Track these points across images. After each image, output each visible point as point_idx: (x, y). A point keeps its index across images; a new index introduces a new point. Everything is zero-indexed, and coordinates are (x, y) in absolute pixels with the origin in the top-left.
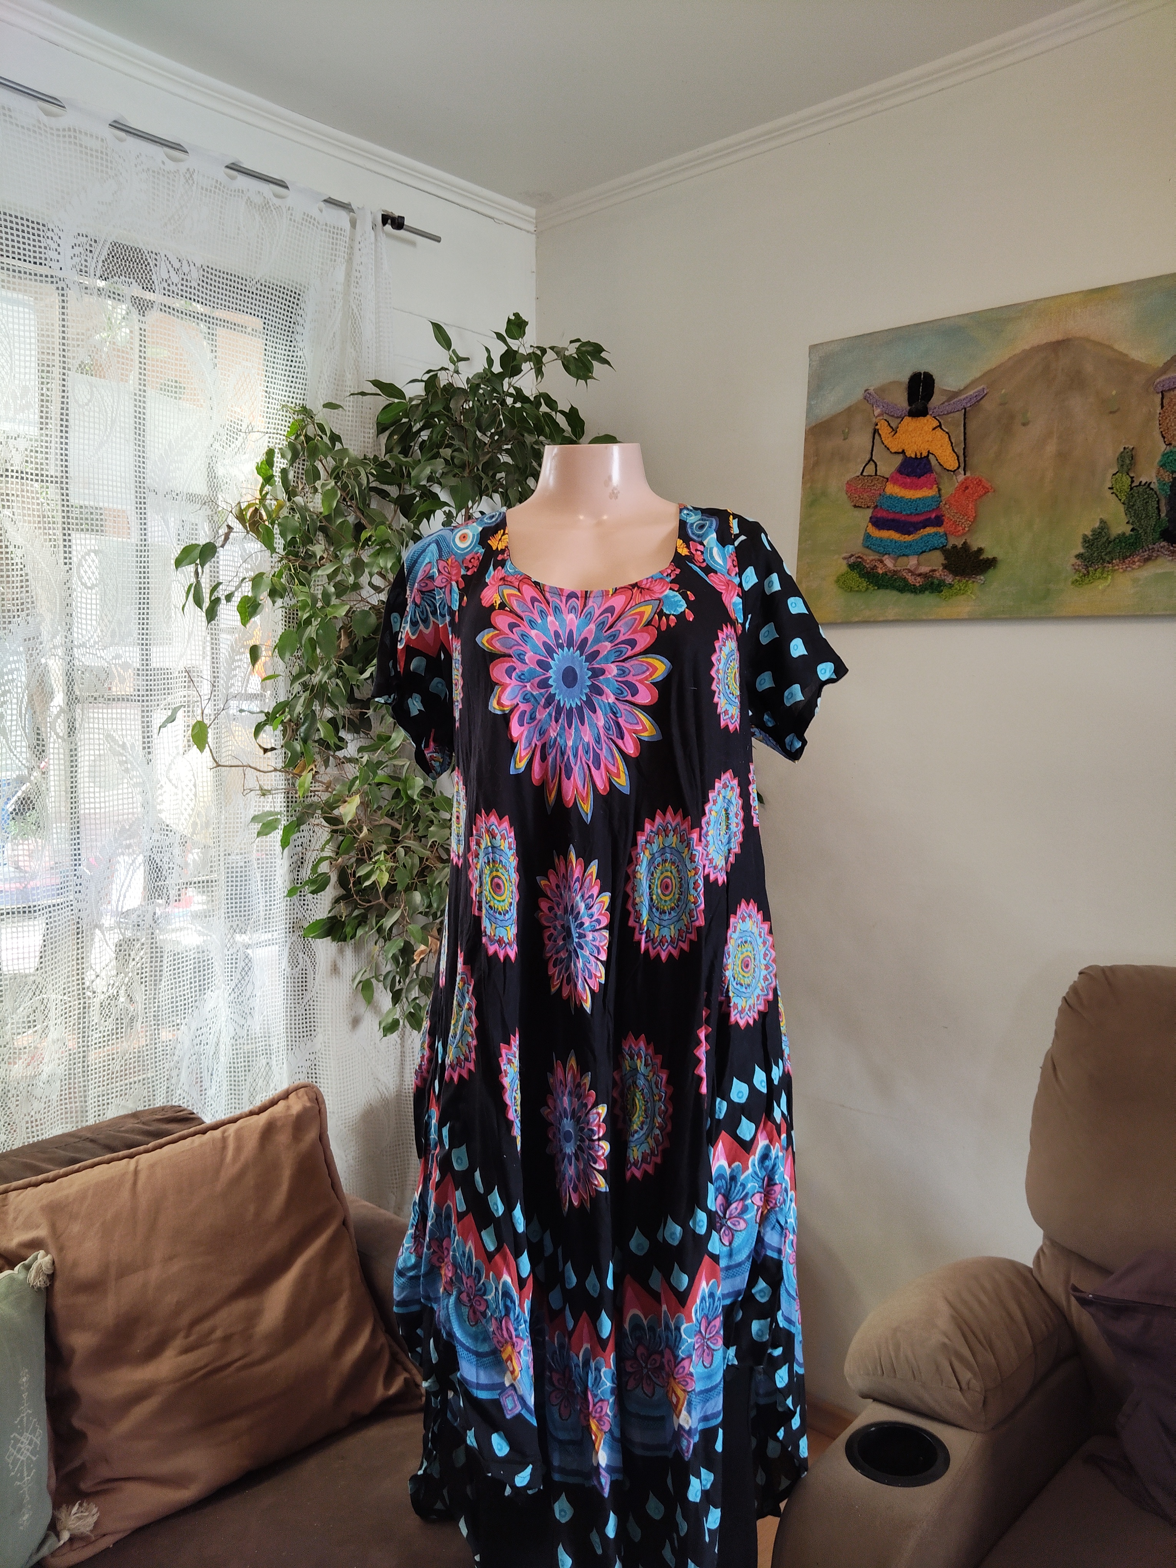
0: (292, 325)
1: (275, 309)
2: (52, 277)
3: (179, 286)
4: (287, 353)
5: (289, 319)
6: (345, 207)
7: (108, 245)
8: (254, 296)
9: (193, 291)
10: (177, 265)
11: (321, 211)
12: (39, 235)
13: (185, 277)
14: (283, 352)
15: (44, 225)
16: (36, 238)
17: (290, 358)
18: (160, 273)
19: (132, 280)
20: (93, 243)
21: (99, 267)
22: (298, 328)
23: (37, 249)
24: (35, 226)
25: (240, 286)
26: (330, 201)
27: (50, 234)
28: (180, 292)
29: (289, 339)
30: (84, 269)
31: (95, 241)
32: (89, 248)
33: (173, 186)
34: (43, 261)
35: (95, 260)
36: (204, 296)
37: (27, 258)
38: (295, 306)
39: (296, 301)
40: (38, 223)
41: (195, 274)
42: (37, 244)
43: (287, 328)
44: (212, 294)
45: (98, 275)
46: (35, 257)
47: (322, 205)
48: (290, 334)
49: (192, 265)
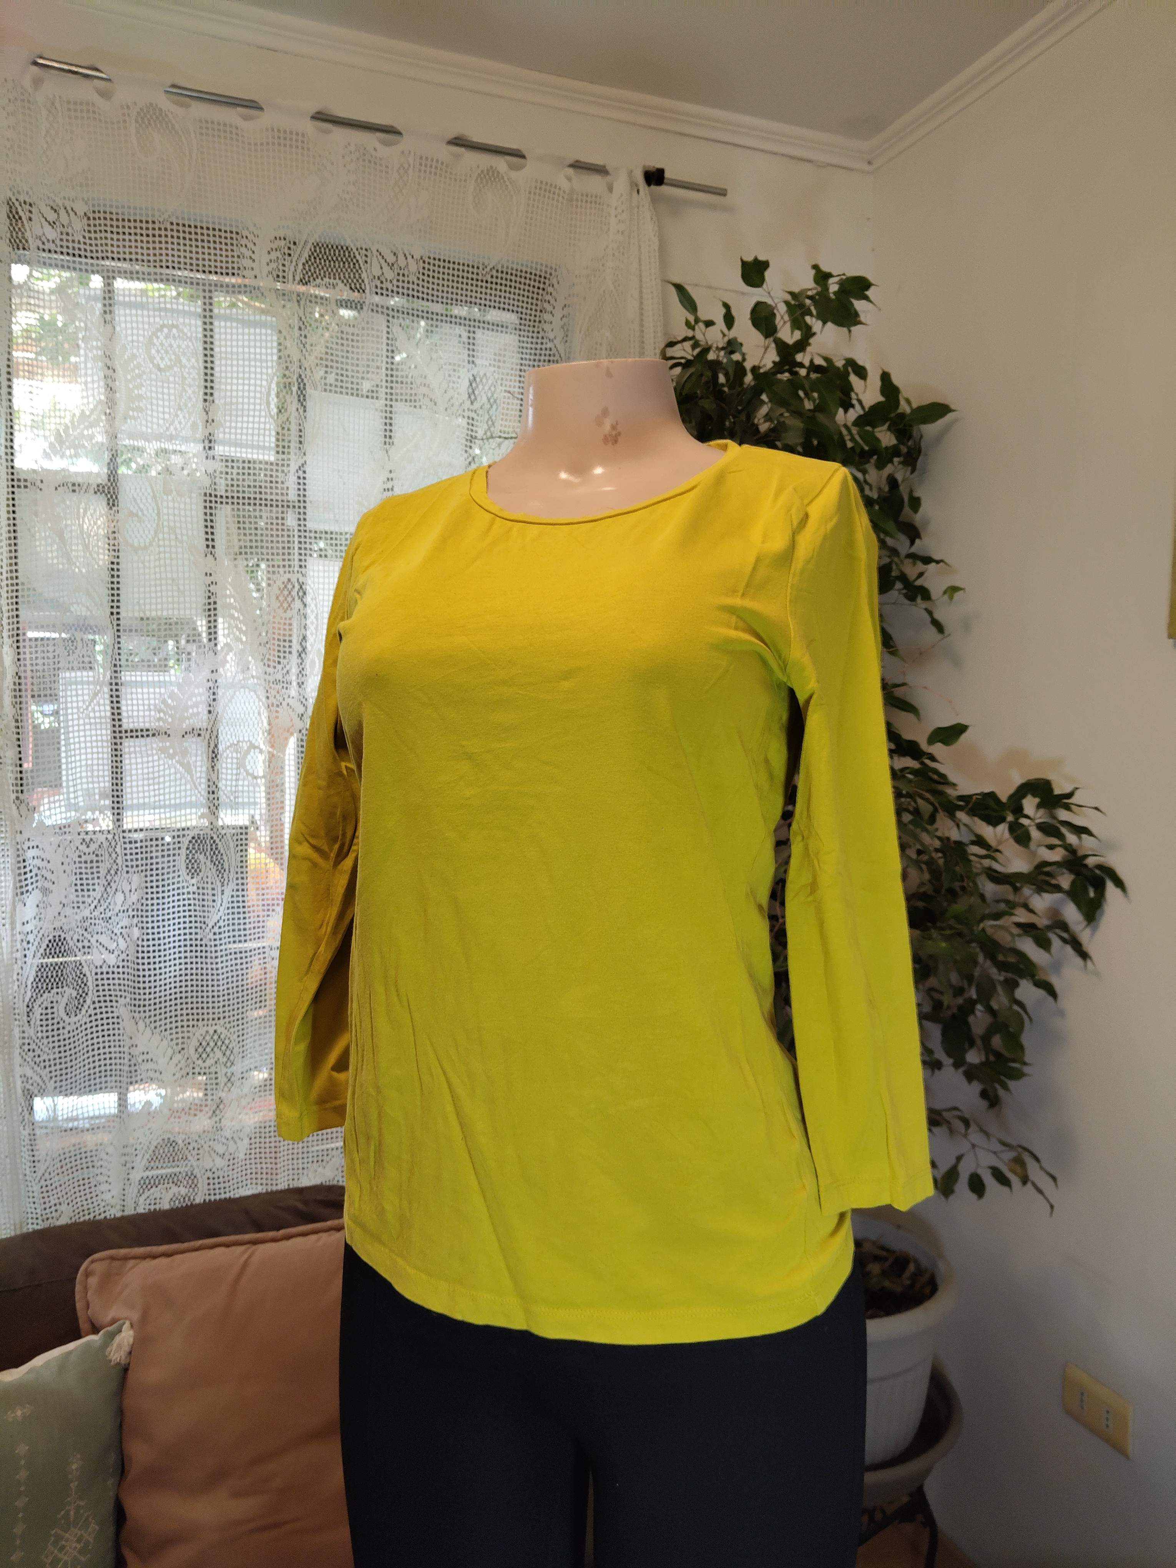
0: (538, 313)
1: (516, 297)
2: (245, 286)
3: (395, 282)
4: (533, 346)
5: (534, 307)
6: (601, 170)
7: (309, 245)
8: (489, 285)
9: (411, 286)
10: (391, 259)
11: (569, 179)
12: (232, 244)
13: (401, 272)
14: (529, 346)
15: (237, 233)
16: (229, 247)
17: (538, 352)
18: (373, 269)
19: (337, 280)
20: (292, 246)
21: (299, 271)
22: (547, 317)
23: (230, 259)
24: (228, 235)
25: (470, 276)
26: (577, 165)
27: (244, 242)
28: (395, 289)
29: (536, 330)
30: (281, 274)
31: (295, 243)
32: (287, 251)
33: (387, 173)
34: (236, 271)
35: (294, 263)
36: (425, 290)
37: (219, 270)
38: (541, 291)
39: (541, 286)
40: (231, 232)
41: (413, 267)
42: (230, 253)
43: (532, 318)
44: (435, 287)
45: (297, 278)
46: (227, 268)
47: (571, 171)
48: (536, 324)
49: (409, 257)
